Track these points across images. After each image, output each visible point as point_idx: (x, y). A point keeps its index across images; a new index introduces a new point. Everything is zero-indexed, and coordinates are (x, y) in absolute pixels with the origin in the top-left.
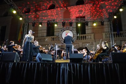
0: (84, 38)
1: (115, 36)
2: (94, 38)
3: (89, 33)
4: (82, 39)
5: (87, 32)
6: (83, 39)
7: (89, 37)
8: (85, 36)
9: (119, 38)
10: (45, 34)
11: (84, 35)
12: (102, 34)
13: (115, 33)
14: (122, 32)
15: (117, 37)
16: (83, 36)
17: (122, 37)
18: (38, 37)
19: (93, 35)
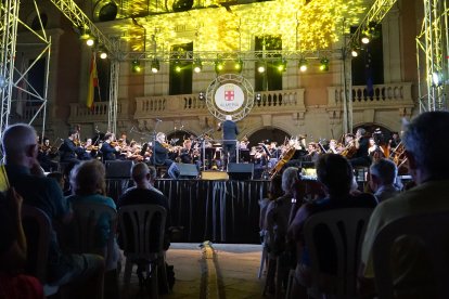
0: (278, 102)
1: (363, 97)
2: (305, 103)
3: (290, 85)
4: (270, 105)
5: (284, 85)
6: (275, 104)
7: (291, 98)
8: (280, 96)
9: (372, 102)
10: (166, 88)
11: (277, 93)
12: (327, 92)
13: (362, 88)
14: (380, 87)
15: (366, 100)
16: (275, 97)
17: (381, 99)
18: (143, 95)
19: (301, 92)
